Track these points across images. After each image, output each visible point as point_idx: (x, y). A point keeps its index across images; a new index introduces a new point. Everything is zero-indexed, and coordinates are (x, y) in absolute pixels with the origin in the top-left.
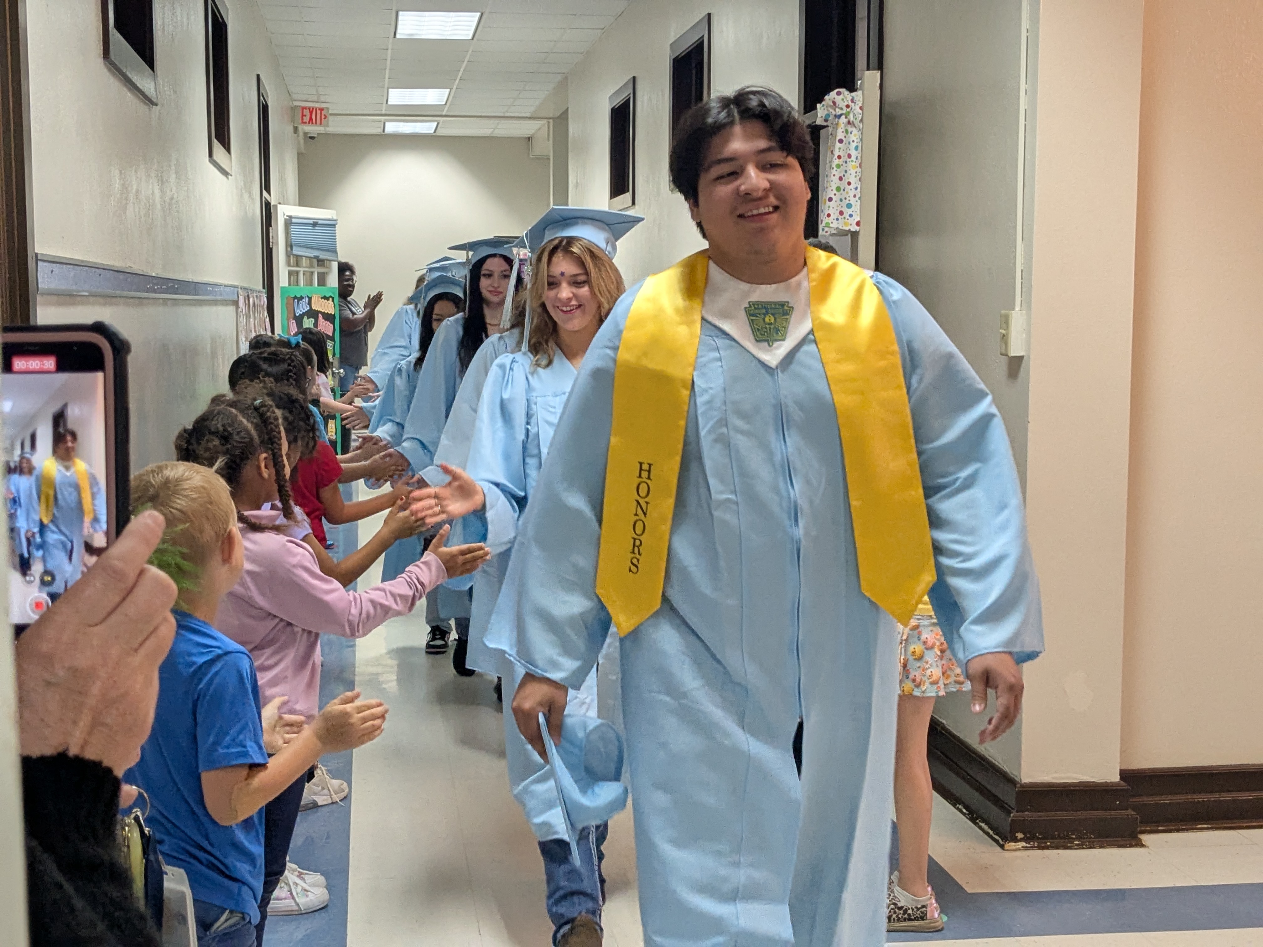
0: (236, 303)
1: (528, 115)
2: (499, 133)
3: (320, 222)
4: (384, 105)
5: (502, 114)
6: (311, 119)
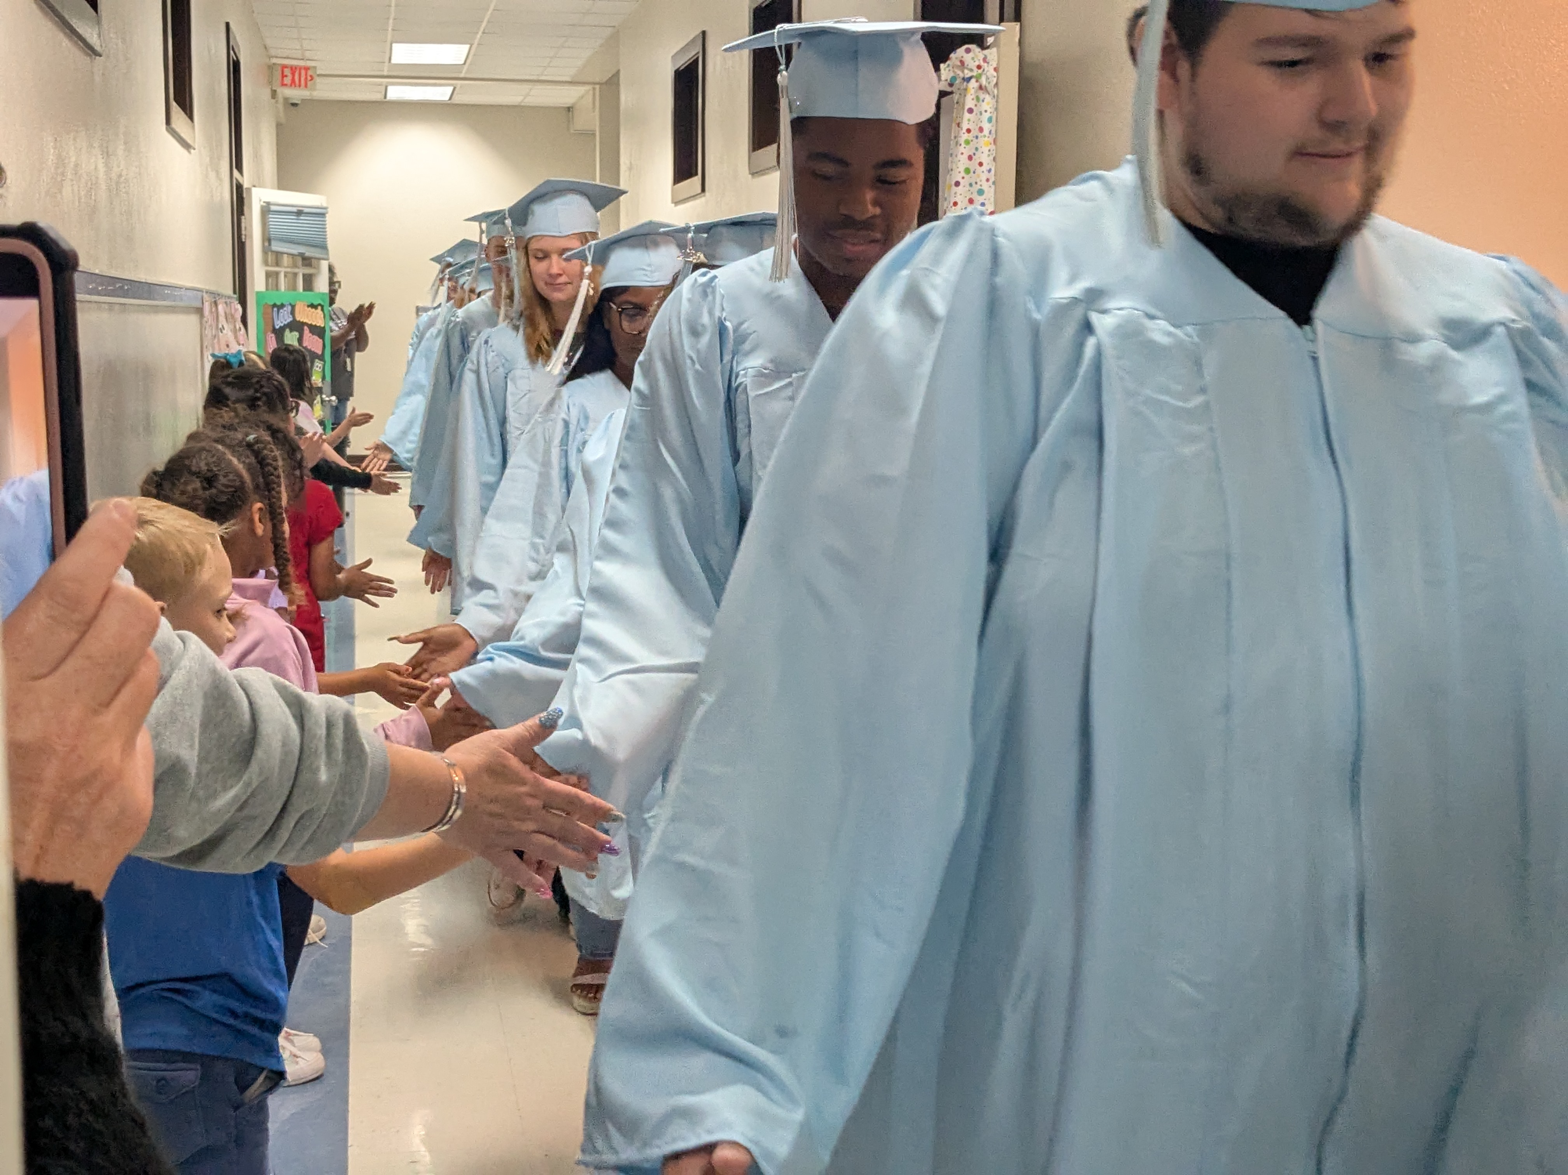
0: (200, 311)
1: (568, 79)
2: (531, 101)
3: (306, 210)
4: (387, 64)
5: (535, 78)
6: (293, 81)
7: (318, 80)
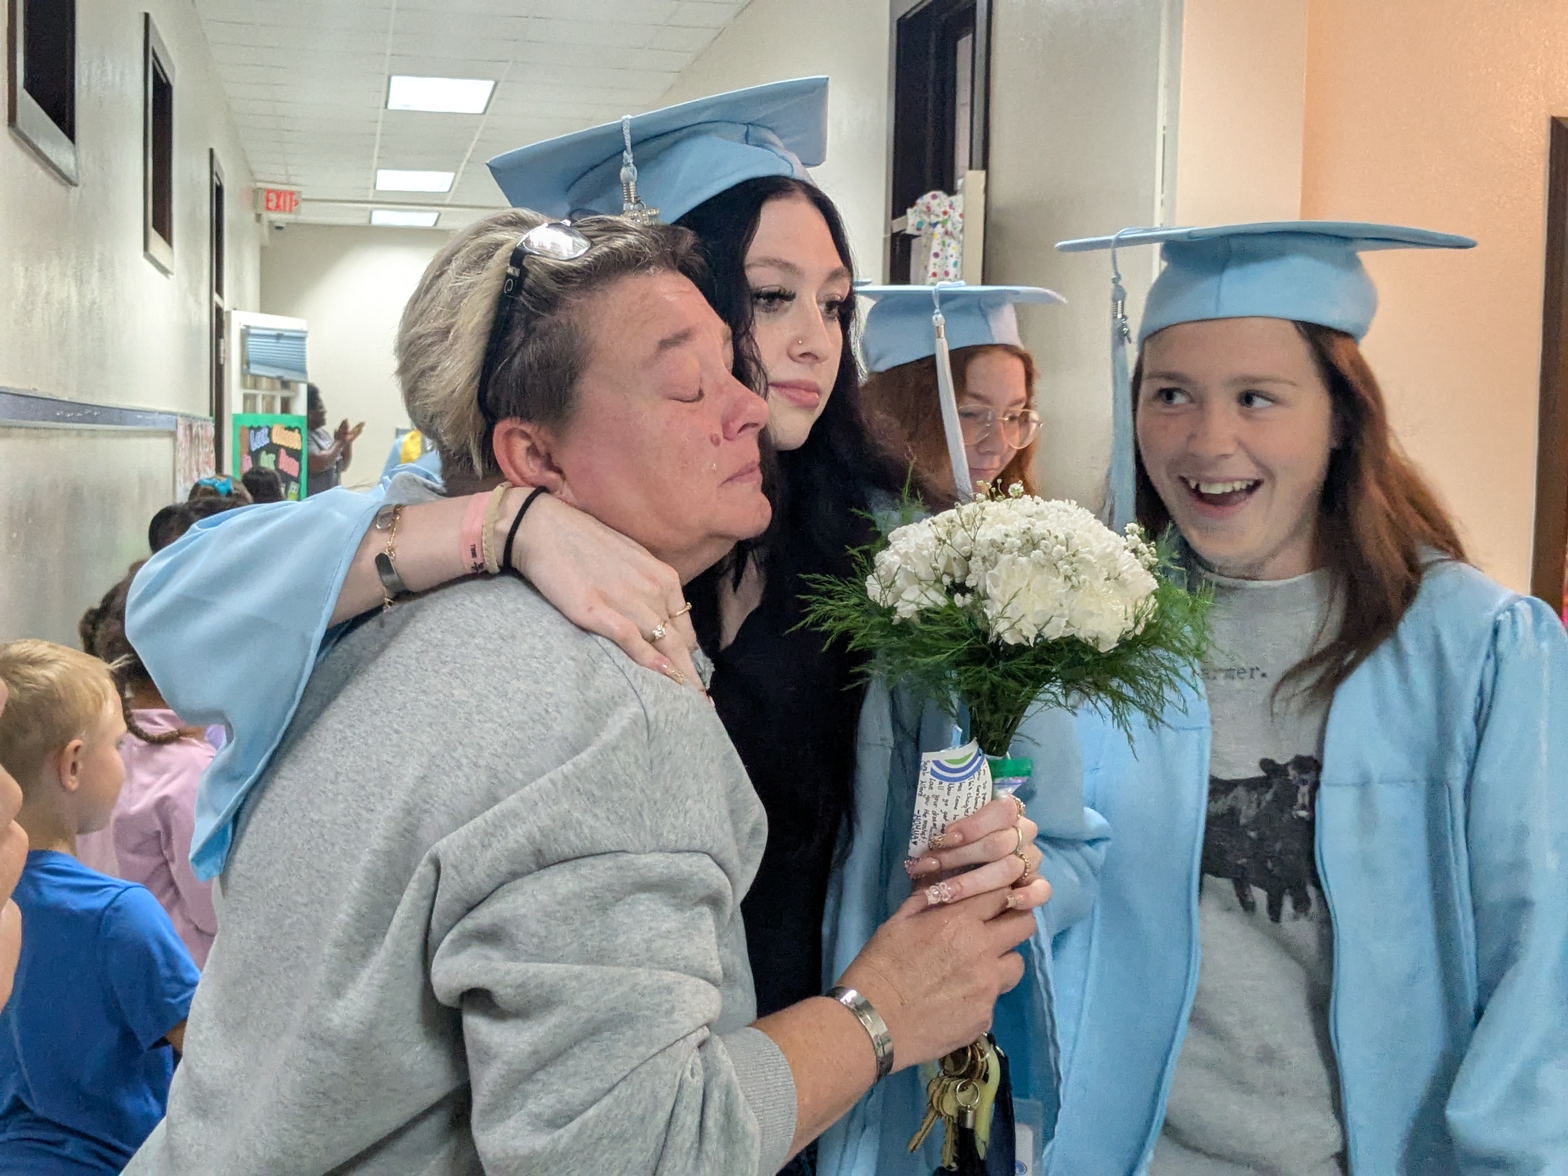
0: (173, 435)
3: (286, 334)
4: (371, 192)
6: (278, 206)
7: (303, 205)
